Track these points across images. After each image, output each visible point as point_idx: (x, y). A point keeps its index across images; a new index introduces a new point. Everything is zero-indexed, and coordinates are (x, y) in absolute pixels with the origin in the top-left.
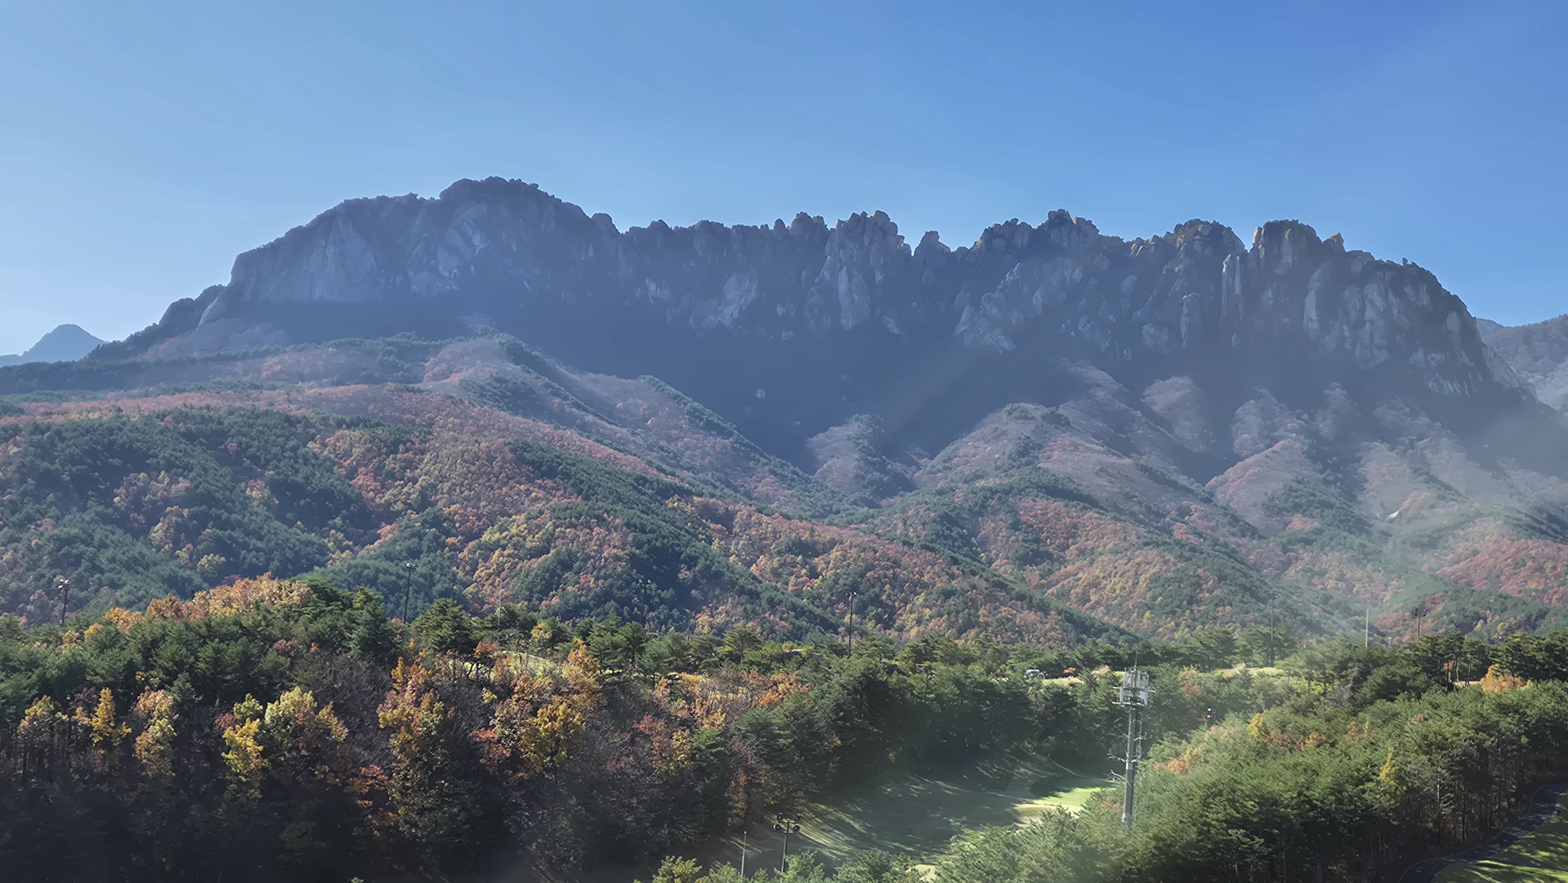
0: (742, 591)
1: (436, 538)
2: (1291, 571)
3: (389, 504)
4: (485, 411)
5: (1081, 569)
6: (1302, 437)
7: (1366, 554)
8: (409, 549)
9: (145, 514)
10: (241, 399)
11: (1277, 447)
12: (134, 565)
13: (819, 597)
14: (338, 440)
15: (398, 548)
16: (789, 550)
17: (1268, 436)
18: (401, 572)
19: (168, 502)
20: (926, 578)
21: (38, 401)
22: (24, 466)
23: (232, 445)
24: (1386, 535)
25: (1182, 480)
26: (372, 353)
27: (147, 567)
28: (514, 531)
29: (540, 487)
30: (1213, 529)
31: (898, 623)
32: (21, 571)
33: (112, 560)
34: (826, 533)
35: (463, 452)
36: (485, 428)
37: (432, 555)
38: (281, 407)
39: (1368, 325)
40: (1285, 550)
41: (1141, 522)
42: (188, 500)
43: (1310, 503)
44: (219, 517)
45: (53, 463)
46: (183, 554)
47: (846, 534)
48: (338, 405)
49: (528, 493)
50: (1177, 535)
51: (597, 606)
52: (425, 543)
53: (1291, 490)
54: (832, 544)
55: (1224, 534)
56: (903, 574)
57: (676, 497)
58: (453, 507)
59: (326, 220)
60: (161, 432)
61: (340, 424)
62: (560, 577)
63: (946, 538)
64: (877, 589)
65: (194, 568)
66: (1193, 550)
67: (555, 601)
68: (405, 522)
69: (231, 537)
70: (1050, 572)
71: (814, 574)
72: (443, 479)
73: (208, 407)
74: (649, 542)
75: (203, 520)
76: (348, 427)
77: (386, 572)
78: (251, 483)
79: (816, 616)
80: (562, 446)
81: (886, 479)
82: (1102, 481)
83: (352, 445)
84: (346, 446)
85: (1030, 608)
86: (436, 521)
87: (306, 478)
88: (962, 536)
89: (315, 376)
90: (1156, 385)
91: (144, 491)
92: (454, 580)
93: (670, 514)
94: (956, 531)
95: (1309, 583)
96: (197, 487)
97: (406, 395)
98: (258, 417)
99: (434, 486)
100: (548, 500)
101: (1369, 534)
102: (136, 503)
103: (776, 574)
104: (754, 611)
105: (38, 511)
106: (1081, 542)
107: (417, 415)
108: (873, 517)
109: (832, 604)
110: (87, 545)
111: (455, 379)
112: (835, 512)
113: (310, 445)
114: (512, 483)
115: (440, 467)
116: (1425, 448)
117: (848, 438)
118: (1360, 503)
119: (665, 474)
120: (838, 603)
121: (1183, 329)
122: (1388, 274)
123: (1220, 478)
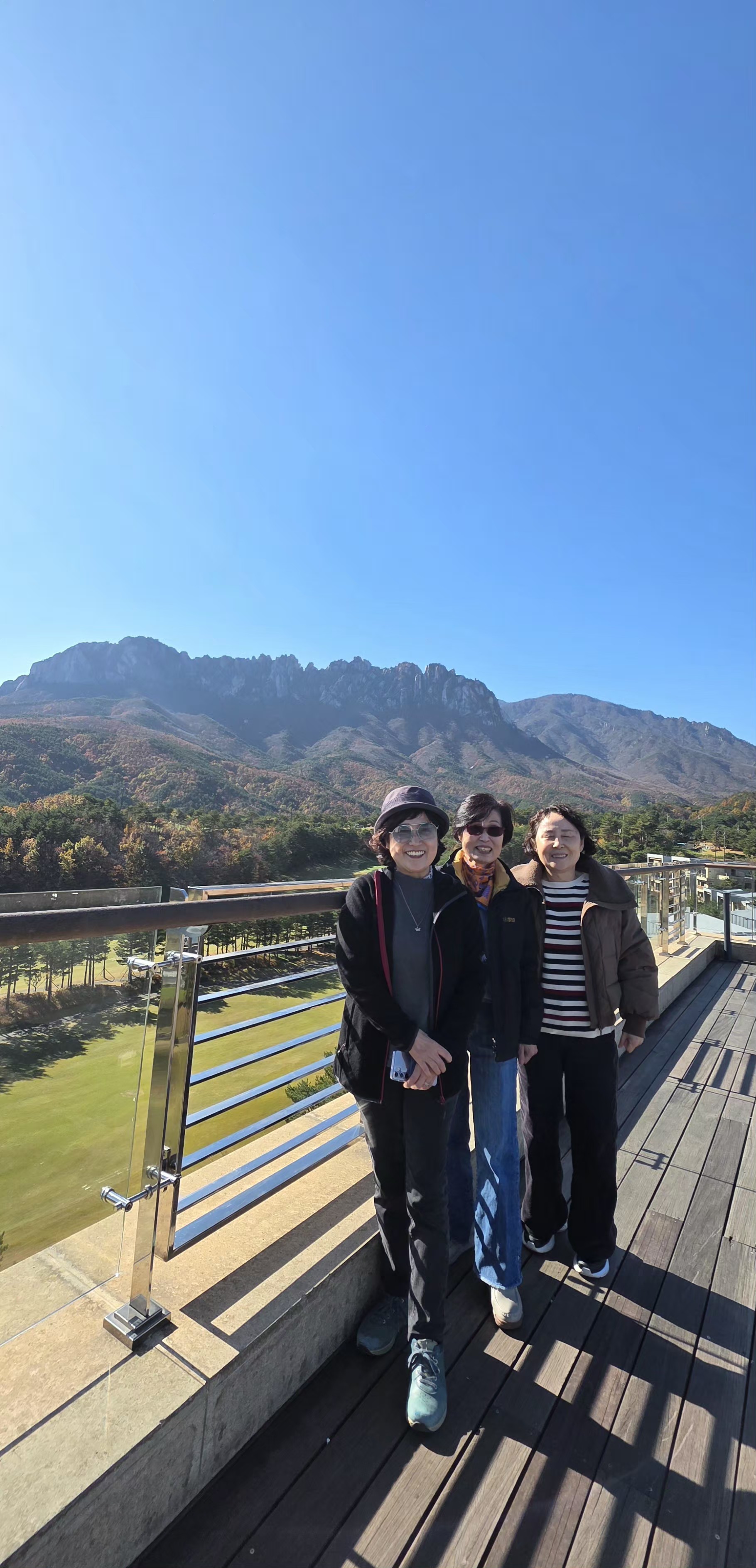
0: (241, 797)
1: (119, 777)
2: (438, 787)
3: (99, 763)
4: (137, 728)
5: (366, 787)
6: (442, 740)
7: (462, 781)
8: (108, 781)
10: (35, 721)
11: (433, 743)
13: (270, 798)
14: (78, 738)
15: (103, 781)
16: (259, 781)
17: (430, 739)
18: (105, 790)
19: (6, 762)
20: (310, 791)
23: (33, 740)
24: (469, 774)
25: (401, 755)
26: (90, 703)
28: (151, 774)
29: (161, 757)
31: (300, 808)
34: (272, 774)
35: (130, 743)
36: (138, 733)
37: (118, 783)
38: (52, 724)
39: (464, 701)
40: (436, 780)
42: (14, 762)
43: (444, 763)
44: (28, 768)
47: (281, 775)
48: (76, 724)
49: (156, 759)
50: (399, 775)
51: (185, 803)
52: (115, 779)
53: (438, 758)
54: (275, 779)
55: (415, 774)
56: (302, 790)
57: (215, 761)
58: (126, 765)
59: (70, 651)
61: (78, 732)
62: (170, 792)
63: (317, 776)
64: (292, 795)
65: (17, 789)
67: (168, 801)
68: (106, 770)
69: (33, 776)
70: (355, 788)
71: (268, 790)
72: (122, 754)
73: (23, 724)
74: (205, 778)
75: (21, 770)
76: (82, 733)
77: (99, 790)
78: (42, 755)
79: (270, 806)
80: (169, 741)
81: (294, 754)
82: (373, 755)
84: (81, 740)
85: (348, 802)
86: (119, 770)
87: (65, 753)
88: (323, 776)
89: (66, 712)
90: (391, 720)
92: (127, 793)
93: (212, 767)
94: (320, 773)
95: (444, 792)
96: (18, 757)
97: (105, 720)
99: (118, 756)
100: (165, 762)
101: (464, 774)
103: (254, 790)
104: (246, 804)
107: (109, 728)
108: (289, 768)
109: (275, 801)
112: (276, 766)
113: (66, 739)
114: (150, 755)
115: (120, 749)
116: (482, 744)
117: (280, 738)
118: (461, 763)
119: (210, 752)
120: (277, 800)
121: (401, 700)
122: (470, 683)
123: (414, 754)
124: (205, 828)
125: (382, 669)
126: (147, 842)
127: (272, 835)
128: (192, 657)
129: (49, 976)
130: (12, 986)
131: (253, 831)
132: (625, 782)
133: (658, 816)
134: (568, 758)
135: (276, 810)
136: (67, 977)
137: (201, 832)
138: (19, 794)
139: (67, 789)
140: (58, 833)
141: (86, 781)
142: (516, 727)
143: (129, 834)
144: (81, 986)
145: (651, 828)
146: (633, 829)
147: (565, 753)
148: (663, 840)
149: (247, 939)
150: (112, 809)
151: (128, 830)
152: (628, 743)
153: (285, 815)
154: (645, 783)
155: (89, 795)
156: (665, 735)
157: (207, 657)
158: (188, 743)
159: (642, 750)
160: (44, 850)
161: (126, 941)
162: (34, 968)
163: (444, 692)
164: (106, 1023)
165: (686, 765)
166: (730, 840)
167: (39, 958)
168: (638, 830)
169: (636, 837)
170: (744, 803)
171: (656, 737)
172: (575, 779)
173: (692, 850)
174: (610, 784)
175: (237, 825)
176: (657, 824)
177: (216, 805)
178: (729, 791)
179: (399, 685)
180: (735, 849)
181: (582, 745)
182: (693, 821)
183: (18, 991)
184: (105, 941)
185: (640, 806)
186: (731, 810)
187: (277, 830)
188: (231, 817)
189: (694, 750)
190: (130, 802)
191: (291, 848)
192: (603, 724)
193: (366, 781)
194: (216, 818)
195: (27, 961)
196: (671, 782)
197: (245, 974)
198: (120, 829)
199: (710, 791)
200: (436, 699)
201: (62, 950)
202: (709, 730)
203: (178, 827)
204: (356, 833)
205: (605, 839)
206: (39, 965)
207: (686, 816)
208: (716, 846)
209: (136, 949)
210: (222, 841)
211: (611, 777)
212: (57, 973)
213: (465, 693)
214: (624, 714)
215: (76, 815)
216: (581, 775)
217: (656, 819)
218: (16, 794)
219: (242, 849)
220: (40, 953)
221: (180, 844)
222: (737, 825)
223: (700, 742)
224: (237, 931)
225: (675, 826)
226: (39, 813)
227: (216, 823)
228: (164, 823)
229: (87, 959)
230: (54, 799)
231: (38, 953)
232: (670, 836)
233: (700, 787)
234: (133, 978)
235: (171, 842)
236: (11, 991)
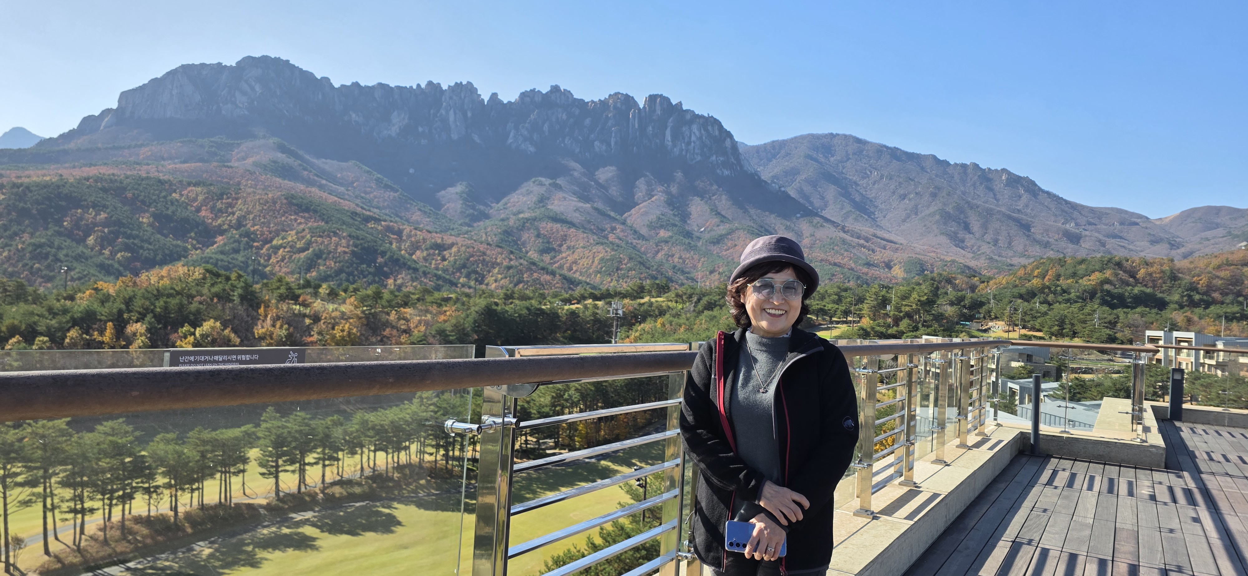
0: (409, 268)
1: (247, 243)
2: (660, 255)
3: (220, 225)
4: (268, 179)
5: (569, 255)
6: (664, 195)
7: (691, 247)
8: (233, 248)
9: (82, 231)
10: (131, 170)
11: (653, 199)
12: (79, 258)
13: (447, 270)
14: (189, 192)
15: (227, 248)
17: (650, 194)
18: (230, 260)
19: (95, 225)
20: (498, 260)
21: (10, 170)
22: (9, 205)
23: (129, 195)
24: (699, 238)
25: (612, 214)
26: (202, 146)
27: (87, 259)
28: (290, 239)
29: (302, 217)
30: (625, 236)
31: (486, 282)
32: (14, 262)
33: (67, 255)
34: (449, 240)
35: (259, 199)
36: (269, 186)
37: (246, 251)
38: (154, 174)
39: (693, 144)
40: (657, 246)
41: (594, 233)
42: (106, 224)
43: (667, 225)
44: (125, 233)
45: (26, 203)
46: (107, 252)
47: (459, 240)
48: (186, 174)
49: (296, 220)
50: (610, 239)
51: (336, 276)
52: (242, 246)
53: (659, 218)
54: (453, 245)
55: (631, 239)
56: (487, 259)
57: (373, 222)
58: (256, 227)
59: (171, 74)
60: (88, 188)
61: (189, 184)
62: (316, 262)
63: (506, 241)
64: (475, 266)
65: (114, 259)
66: (618, 246)
67: (314, 274)
68: (230, 235)
69: (133, 243)
70: (555, 257)
71: (444, 259)
72: (249, 213)
73: (113, 175)
74: (361, 244)
75: (117, 234)
76: (194, 186)
77: (222, 260)
78: (142, 215)
79: (446, 279)
80: (311, 196)
82: (577, 215)
83: (197, 195)
84: (194, 196)
85: (547, 274)
86: (247, 234)
87: (173, 212)
88: (514, 241)
89: (171, 158)
90: (600, 170)
91: (81, 219)
92: (259, 264)
93: (370, 231)
94: (510, 238)
95: (667, 260)
96: (111, 217)
97: (224, 169)
98: (142, 180)
99: (245, 217)
100: (307, 224)
101: (692, 238)
102: (77, 225)
103: (425, 259)
104: (416, 278)
105: (20, 230)
106: (568, 243)
107: (230, 179)
108: (470, 231)
109: (453, 273)
110: (51, 247)
111: (250, 161)
112: (453, 229)
113: (174, 195)
114: (286, 215)
115: (247, 206)
116: (716, 199)
117: (457, 193)
118: (688, 224)
119: (366, 210)
120: (456, 272)
121: (613, 144)
122: (702, 121)
123: (629, 213)
124: (365, 308)
125: (588, 102)
126: (290, 325)
127: (451, 316)
128: (337, 85)
129: (174, 493)
130: (127, 506)
131: (427, 311)
132: (897, 246)
133: (937, 288)
134: (825, 216)
135: (456, 285)
136: (196, 494)
137: (359, 312)
138: (116, 266)
139: (179, 259)
140: (173, 315)
141: (204, 248)
142: (759, 177)
143: (266, 316)
144: (216, 506)
145: (930, 303)
146: (906, 305)
147: (822, 211)
148: (943, 319)
149: (424, 445)
150: (242, 284)
151: (265, 311)
152: (903, 197)
153: (467, 290)
154: (922, 247)
155: (209, 266)
156: (950, 186)
157: (356, 85)
158: (336, 199)
159: (920, 206)
160: (155, 338)
161: (270, 449)
162: (155, 484)
163: (668, 133)
164: (250, 548)
165: (975, 225)
166: (1027, 318)
167: (160, 471)
168: (911, 306)
169: (909, 315)
170: (1047, 271)
171: (938, 188)
172: (833, 243)
173: (979, 330)
174: (878, 249)
175: (406, 304)
176: (936, 298)
177: (377, 279)
178: (1029, 257)
179: (610, 123)
180: (1033, 329)
181: (844, 199)
182: (981, 295)
183: (135, 512)
184: (243, 450)
185: (914, 277)
186: (1029, 281)
187: (457, 310)
188: (397, 293)
189: (987, 205)
190: (263, 276)
191: (476, 332)
192: (871, 172)
193: (569, 248)
194: (378, 296)
195: (145, 476)
196: (956, 246)
197: (422, 487)
198: (253, 309)
199: (1006, 257)
200: (658, 141)
201: (189, 462)
202: (1008, 178)
203: (331, 307)
204: (557, 313)
205: (870, 318)
206: (161, 480)
207: (973, 288)
208: (1009, 325)
209: (284, 458)
210: (387, 324)
211: (879, 240)
212: (183, 490)
213: (694, 133)
214: (898, 159)
215: (194, 293)
216: (841, 238)
217: (935, 292)
218: (112, 266)
219: (414, 334)
220: (162, 466)
221: (333, 329)
222: (1037, 299)
223: (995, 195)
224: (410, 435)
225: (958, 301)
226: (147, 291)
227: (379, 301)
228: (311, 303)
229: (222, 472)
230: (164, 271)
231: (157, 466)
232: (951, 314)
233: (992, 252)
234: (281, 494)
235: (322, 325)
236: (127, 512)
